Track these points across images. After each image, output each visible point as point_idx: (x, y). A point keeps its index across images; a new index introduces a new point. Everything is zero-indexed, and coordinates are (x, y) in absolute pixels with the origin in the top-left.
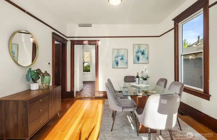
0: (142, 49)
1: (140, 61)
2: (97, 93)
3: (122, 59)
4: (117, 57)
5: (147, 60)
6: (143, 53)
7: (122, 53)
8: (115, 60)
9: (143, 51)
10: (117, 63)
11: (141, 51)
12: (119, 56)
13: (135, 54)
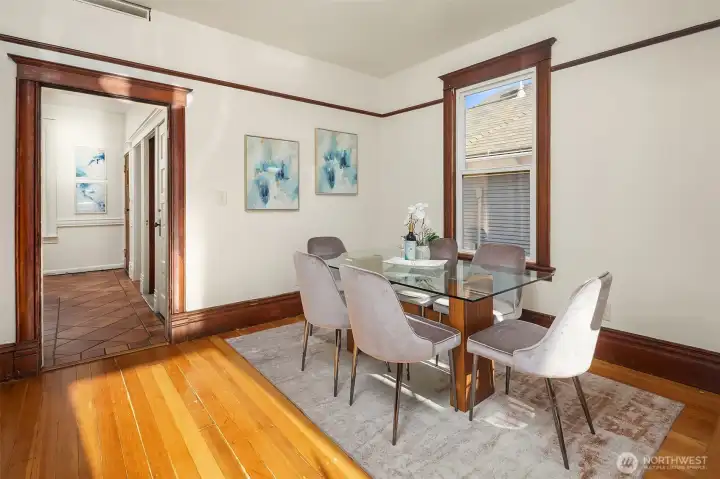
0: (341, 149)
1: (338, 188)
2: (178, 323)
3: (281, 175)
4: (265, 167)
5: (353, 184)
6: (344, 163)
7: (281, 153)
8: (257, 178)
9: (345, 154)
10: (265, 193)
11: (337, 155)
12: (274, 165)
13: (322, 162)
